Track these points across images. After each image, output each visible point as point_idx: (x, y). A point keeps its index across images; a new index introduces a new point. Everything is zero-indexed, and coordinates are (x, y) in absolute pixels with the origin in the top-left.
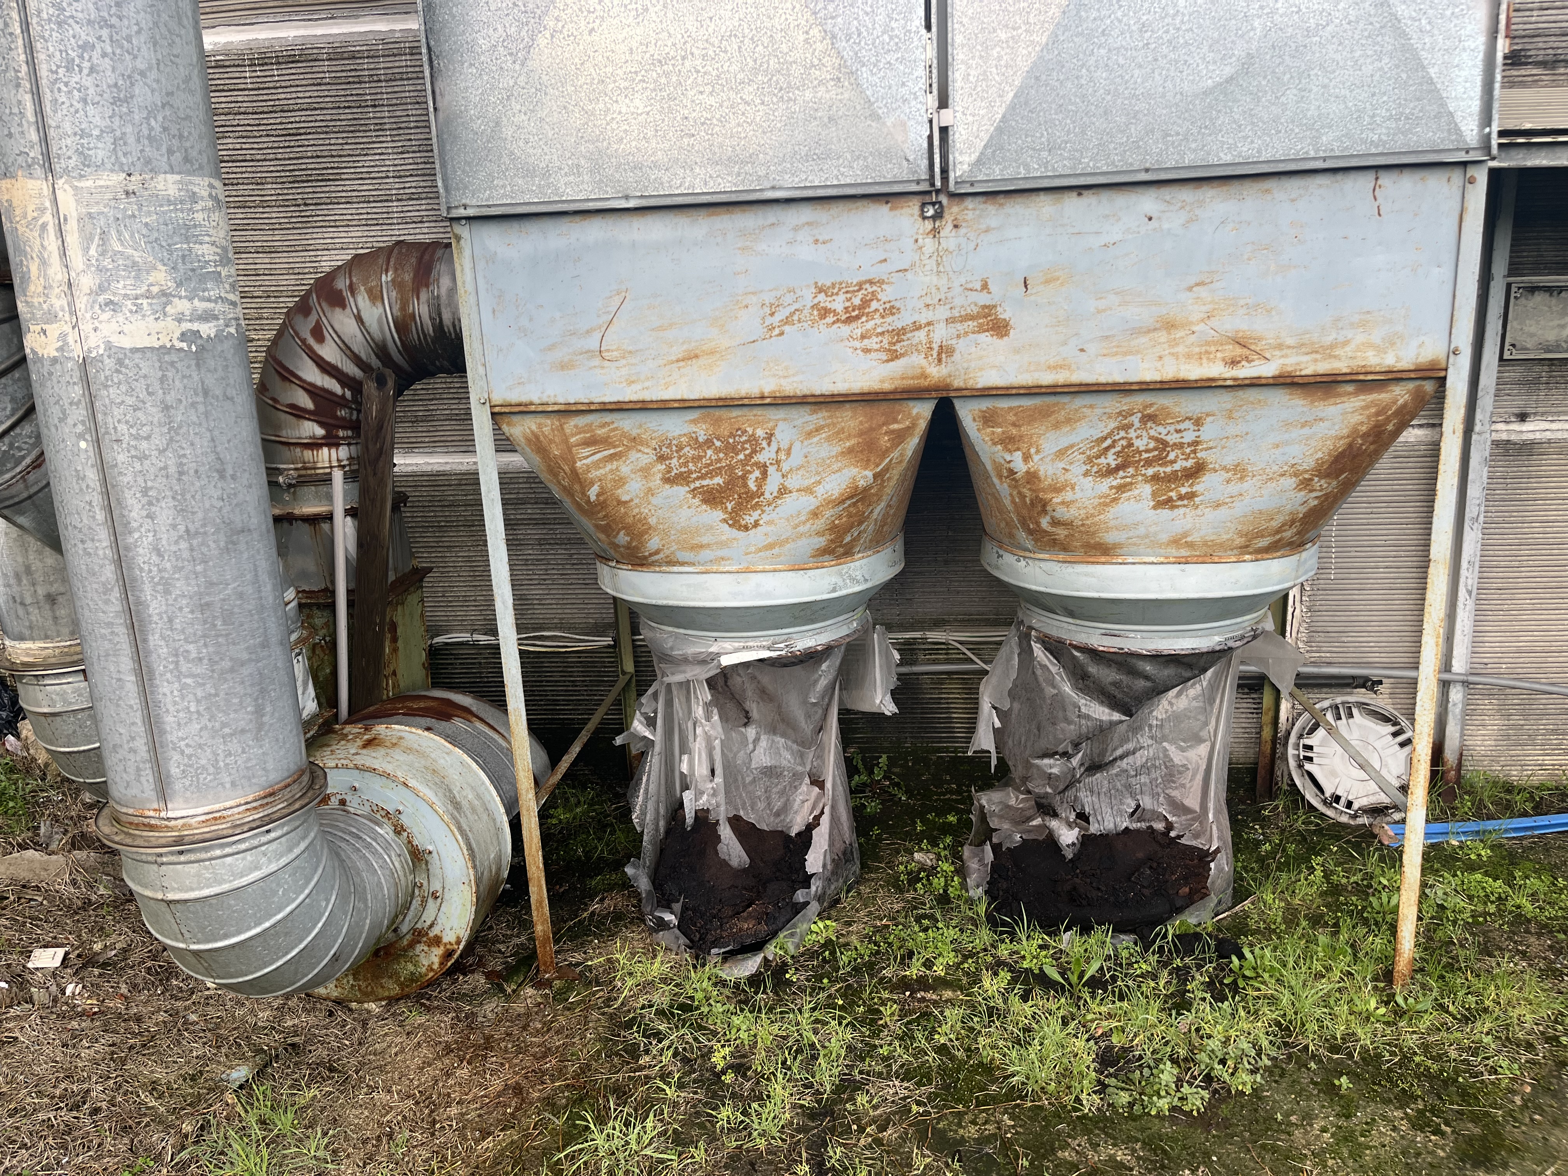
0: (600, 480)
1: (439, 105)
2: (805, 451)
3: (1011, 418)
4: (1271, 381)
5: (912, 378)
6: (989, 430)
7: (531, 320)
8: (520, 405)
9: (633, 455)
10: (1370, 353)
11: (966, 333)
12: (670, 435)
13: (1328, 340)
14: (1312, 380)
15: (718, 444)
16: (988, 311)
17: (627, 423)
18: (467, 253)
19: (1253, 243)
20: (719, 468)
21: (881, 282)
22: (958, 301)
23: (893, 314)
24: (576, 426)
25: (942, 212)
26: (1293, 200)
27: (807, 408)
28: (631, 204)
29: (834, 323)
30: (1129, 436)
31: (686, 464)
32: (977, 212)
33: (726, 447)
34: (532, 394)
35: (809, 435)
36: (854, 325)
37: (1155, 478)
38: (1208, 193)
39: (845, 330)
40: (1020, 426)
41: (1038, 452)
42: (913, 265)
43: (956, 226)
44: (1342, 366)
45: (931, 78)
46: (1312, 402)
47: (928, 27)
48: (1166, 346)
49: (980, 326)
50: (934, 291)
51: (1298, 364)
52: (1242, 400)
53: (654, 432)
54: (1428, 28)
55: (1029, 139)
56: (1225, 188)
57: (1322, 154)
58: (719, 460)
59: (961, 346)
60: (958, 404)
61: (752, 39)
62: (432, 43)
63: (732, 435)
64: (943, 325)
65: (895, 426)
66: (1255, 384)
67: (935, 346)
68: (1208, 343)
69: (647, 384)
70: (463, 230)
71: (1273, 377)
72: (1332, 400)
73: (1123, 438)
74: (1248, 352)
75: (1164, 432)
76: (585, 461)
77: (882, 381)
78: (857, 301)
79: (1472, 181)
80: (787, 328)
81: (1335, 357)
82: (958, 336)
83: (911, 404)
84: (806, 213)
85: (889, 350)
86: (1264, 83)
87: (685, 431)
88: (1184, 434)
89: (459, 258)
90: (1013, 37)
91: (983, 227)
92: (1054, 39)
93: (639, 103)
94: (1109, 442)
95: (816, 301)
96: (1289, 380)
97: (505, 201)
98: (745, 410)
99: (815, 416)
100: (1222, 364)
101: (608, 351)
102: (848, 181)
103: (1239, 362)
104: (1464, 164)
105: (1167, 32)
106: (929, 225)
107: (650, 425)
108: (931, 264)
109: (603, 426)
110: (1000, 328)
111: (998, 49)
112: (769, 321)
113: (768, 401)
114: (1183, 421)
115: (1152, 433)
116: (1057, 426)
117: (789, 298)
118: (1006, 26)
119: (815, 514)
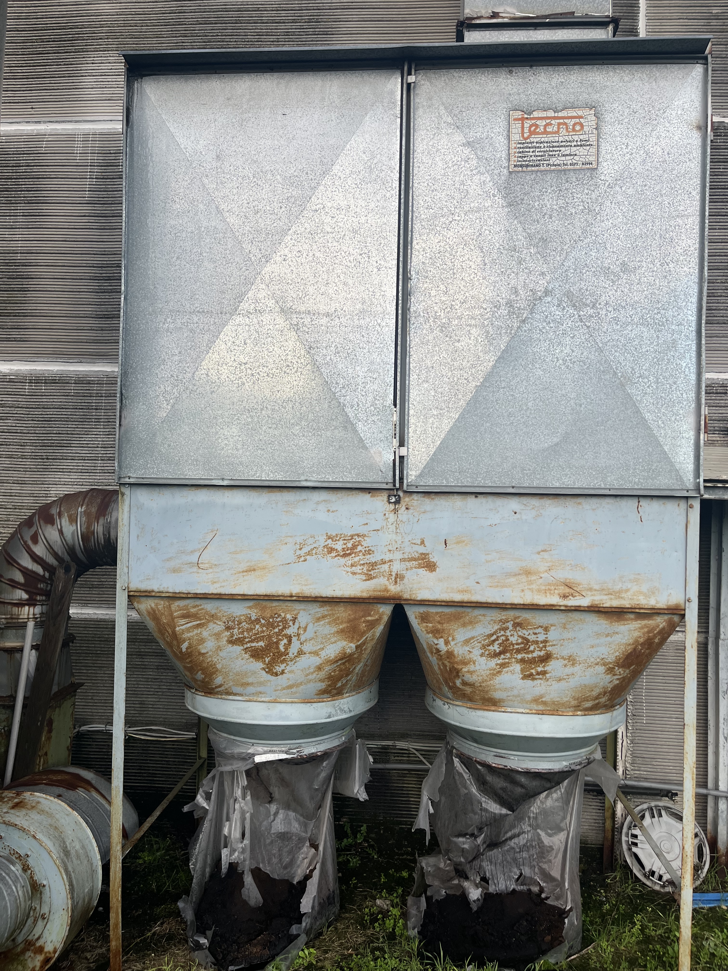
0: (189, 639)
1: (122, 425)
2: (315, 629)
3: (438, 618)
4: (587, 609)
5: (380, 591)
6: (425, 624)
7: (159, 543)
8: (146, 592)
9: (211, 625)
10: (641, 597)
11: (411, 568)
12: (234, 615)
13: (617, 588)
14: (610, 610)
15: (263, 621)
16: (424, 556)
17: (209, 606)
18: (127, 503)
19: (573, 531)
20: (263, 636)
21: (364, 536)
22: (407, 550)
23: (370, 554)
24: (178, 606)
25: (400, 500)
26: (593, 510)
27: (318, 604)
28: (225, 483)
29: (336, 556)
30: (507, 634)
31: (242, 633)
32: (419, 502)
33: (268, 624)
34: (154, 586)
35: (318, 619)
36: (347, 558)
37: (522, 661)
38: (547, 502)
39: (342, 561)
40: (442, 624)
41: (453, 639)
42: (382, 528)
43: (407, 509)
44: (626, 603)
45: (395, 430)
46: (611, 622)
47: (395, 405)
48: (526, 584)
49: (419, 564)
50: (394, 543)
51: (601, 600)
52: (571, 618)
53: (225, 612)
54: (662, 425)
55: (448, 466)
56: (556, 500)
57: (608, 487)
58: (263, 632)
59: (409, 575)
60: (407, 608)
61: (300, 403)
62: (124, 393)
63: (272, 617)
64: (398, 562)
65: (369, 618)
66: (577, 609)
67: (394, 574)
68: (549, 584)
69: (223, 584)
70: (126, 491)
71: (588, 607)
72: (622, 622)
73: (503, 635)
74: (573, 591)
75: (527, 633)
76: (181, 627)
77: (362, 592)
78: (350, 545)
79: (691, 507)
80: (308, 557)
81: (622, 598)
82: (407, 569)
83: (379, 606)
84: (323, 495)
85: (367, 574)
86: (575, 447)
87: (244, 613)
88: (538, 635)
89: (122, 506)
90: (440, 414)
91: (423, 510)
92: (462, 417)
93: (234, 429)
94: (494, 637)
95: (326, 543)
96: (596, 609)
97: (153, 477)
98: (281, 603)
99: (322, 609)
100: (558, 597)
101: (202, 563)
102: (348, 480)
103: (568, 597)
104: (687, 498)
105: (523, 418)
106: (392, 507)
107: (223, 608)
108: (393, 528)
109: (194, 607)
110: (431, 567)
111: (432, 419)
112: (298, 552)
113: (294, 598)
114: (537, 628)
115: (520, 633)
116: (464, 625)
117: (311, 541)
118: (437, 408)
119: (319, 668)
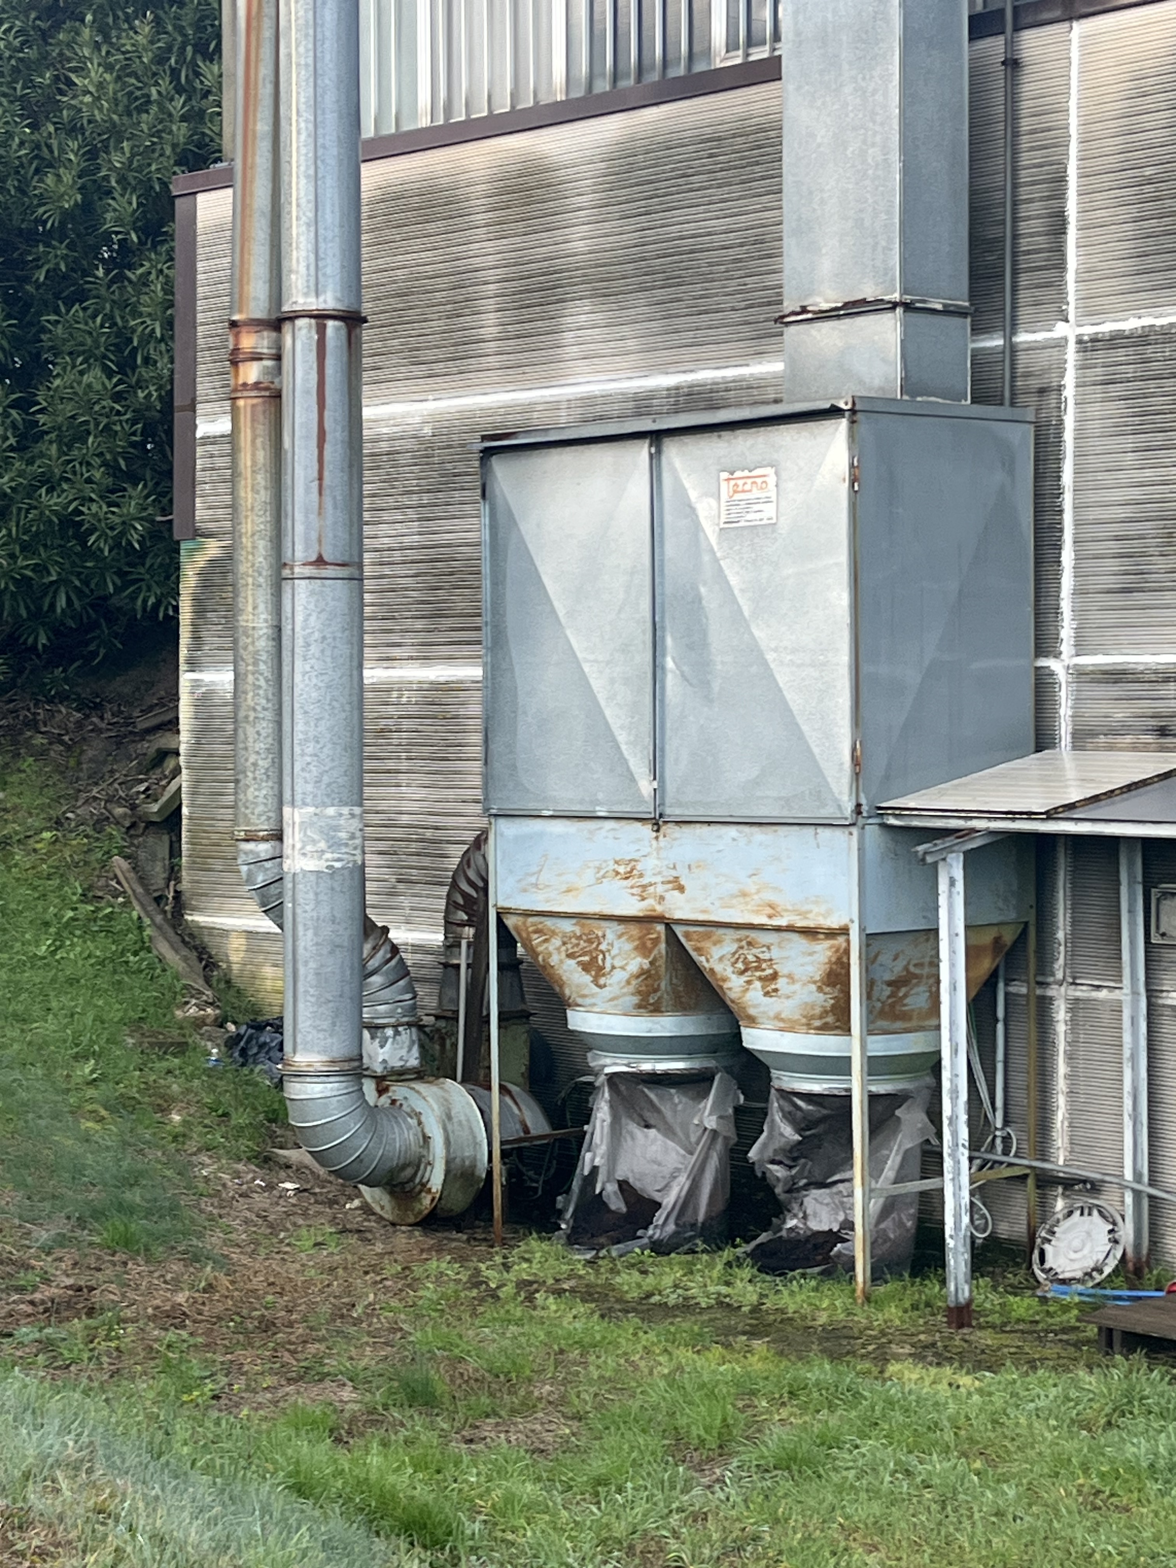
2: (618, 945)
3: (694, 937)
4: (789, 928)
5: (652, 911)
6: (689, 942)
8: (507, 909)
9: (553, 941)
10: (821, 918)
11: (669, 890)
12: (566, 932)
13: (802, 909)
14: (804, 930)
15: (584, 938)
16: (676, 880)
17: (549, 922)
18: (493, 831)
20: (587, 951)
21: (637, 861)
22: (665, 874)
24: (530, 922)
25: (659, 829)
27: (618, 923)
29: (621, 879)
30: (744, 953)
31: (574, 947)
32: (672, 830)
33: (588, 940)
34: (512, 903)
35: (619, 937)
36: (628, 881)
37: (760, 979)
39: (626, 883)
40: (698, 942)
41: (711, 957)
42: (649, 853)
43: (664, 836)
44: (811, 924)
45: (650, 767)
46: (808, 942)
48: (744, 905)
49: (674, 887)
50: (656, 867)
51: (794, 920)
52: (779, 937)
53: (560, 929)
58: (586, 947)
59: (668, 895)
60: (675, 927)
63: (589, 934)
64: (659, 884)
65: (652, 936)
66: (781, 928)
67: (658, 895)
68: (759, 907)
69: (555, 902)
70: (493, 822)
71: (789, 926)
72: (817, 942)
73: (742, 954)
74: (775, 912)
76: (536, 943)
77: (641, 911)
78: (629, 869)
80: (604, 880)
81: (807, 918)
82: (666, 891)
83: (657, 924)
84: (609, 824)
85: (642, 896)
87: (571, 930)
88: (766, 954)
91: (674, 837)
95: (614, 867)
96: (795, 929)
98: (594, 920)
99: (620, 927)
100: (766, 917)
101: (540, 884)
103: (772, 917)
106: (655, 834)
107: (558, 925)
108: (655, 853)
109: (541, 924)
110: (681, 889)
112: (597, 875)
113: (602, 917)
116: (714, 944)
117: (604, 864)
119: (628, 982)
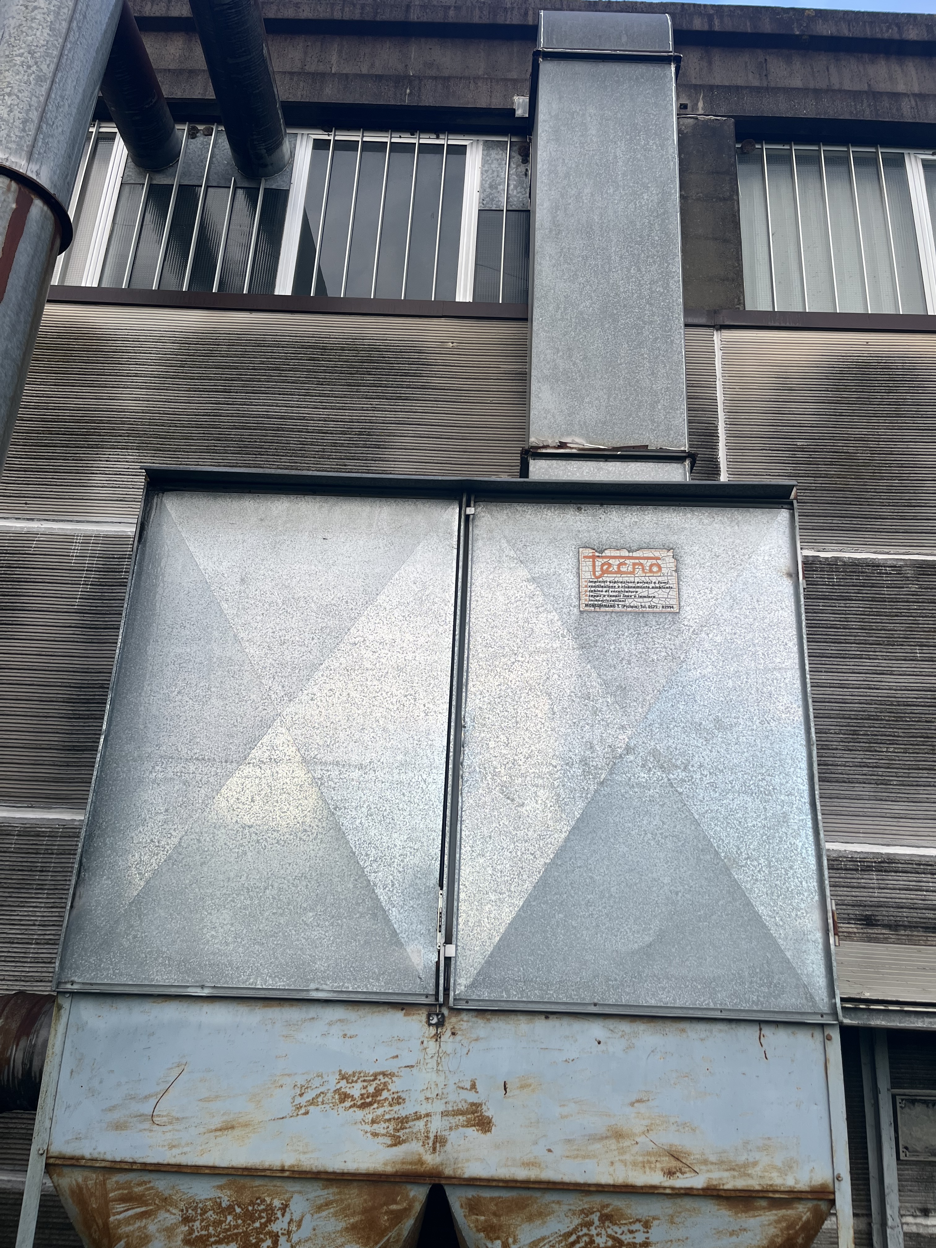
0: (128, 1236)
1: (76, 904)
2: (314, 1223)
3: (493, 1208)
4: (701, 1192)
5: (411, 1163)
6: (474, 1217)
7: (101, 1082)
8: (72, 1158)
9: (162, 1215)
10: (775, 1174)
11: (457, 1126)
12: (197, 1198)
13: (742, 1158)
14: (733, 1194)
15: (238, 1210)
16: (475, 1108)
17: (161, 1184)
18: (64, 1020)
19: (676, 1071)
20: (236, 1234)
21: (392, 1075)
22: (452, 1097)
23: (399, 1104)
24: (117, 1182)
25: (444, 1021)
26: (702, 1040)
27: (320, 1184)
28: (205, 992)
29: (351, 1107)
30: (591, 1233)
31: (206, 1228)
32: (470, 1024)
33: (245, 1214)
34: (86, 1149)
35: (319, 1208)
36: (367, 1110)
38: (640, 1027)
39: (359, 1114)
40: (500, 1216)
41: (515, 1242)
42: (418, 1063)
43: (453, 1034)
44: (754, 1184)
45: (441, 921)
46: (736, 1213)
47: (441, 886)
48: (616, 1153)
49: (468, 1121)
50: (433, 1086)
51: (720, 1179)
52: (680, 1206)
53: (184, 1194)
54: (781, 923)
55: (510, 972)
56: (652, 1024)
57: (718, 1006)
58: (237, 1227)
59: (453, 1137)
60: (449, 1191)
61: (317, 880)
62: (84, 860)
63: (252, 1203)
64: (439, 1117)
65: (394, 1207)
66: (688, 1193)
67: (432, 1136)
68: (649, 1154)
69: (186, 1149)
70: (65, 1003)
71: (703, 1189)
72: (751, 1213)
73: (585, 1235)
74: (681, 1165)
75: (619, 1231)
76: (118, 1217)
77: (385, 1164)
78: (371, 1090)
79: (829, 1038)
80: (311, 1108)
81: (749, 1175)
82: (451, 1129)
83: (409, 1187)
84: (338, 1013)
85: (394, 1136)
86: (674, 950)
87: (212, 1196)
88: (636, 1235)
89: (56, 1024)
90: (499, 899)
91: (474, 1036)
92: (527, 903)
93: (226, 915)
94: (573, 1238)
95: (338, 1086)
96: (715, 1193)
97: (106, 981)
98: (267, 1179)
99: (326, 1191)
100: (661, 1174)
101: (158, 1116)
102: (375, 990)
103: (674, 1173)
104: (822, 1026)
105: (605, 908)
106: (433, 1030)
107: (181, 1187)
108: (433, 1063)
109: (139, 1185)
110: (484, 1125)
111: (489, 906)
112: (298, 1100)
113: (287, 1174)
114: (634, 1222)
115: (610, 1231)
116: (530, 1219)
117: (317, 1082)
118: (495, 891)
